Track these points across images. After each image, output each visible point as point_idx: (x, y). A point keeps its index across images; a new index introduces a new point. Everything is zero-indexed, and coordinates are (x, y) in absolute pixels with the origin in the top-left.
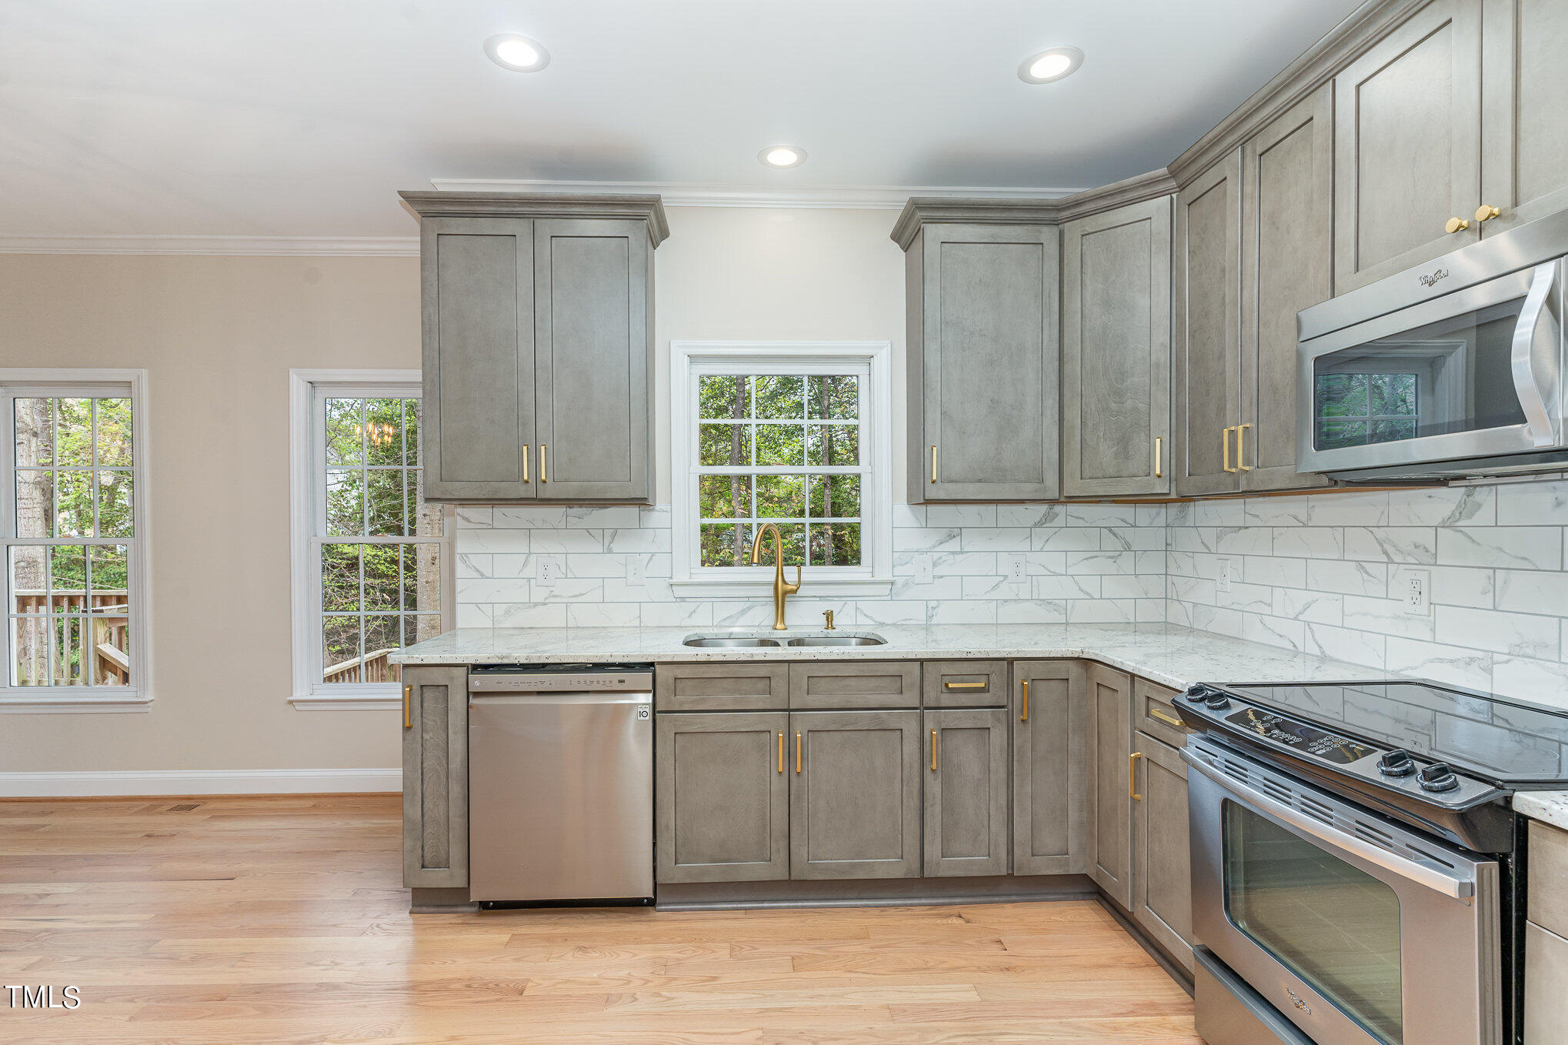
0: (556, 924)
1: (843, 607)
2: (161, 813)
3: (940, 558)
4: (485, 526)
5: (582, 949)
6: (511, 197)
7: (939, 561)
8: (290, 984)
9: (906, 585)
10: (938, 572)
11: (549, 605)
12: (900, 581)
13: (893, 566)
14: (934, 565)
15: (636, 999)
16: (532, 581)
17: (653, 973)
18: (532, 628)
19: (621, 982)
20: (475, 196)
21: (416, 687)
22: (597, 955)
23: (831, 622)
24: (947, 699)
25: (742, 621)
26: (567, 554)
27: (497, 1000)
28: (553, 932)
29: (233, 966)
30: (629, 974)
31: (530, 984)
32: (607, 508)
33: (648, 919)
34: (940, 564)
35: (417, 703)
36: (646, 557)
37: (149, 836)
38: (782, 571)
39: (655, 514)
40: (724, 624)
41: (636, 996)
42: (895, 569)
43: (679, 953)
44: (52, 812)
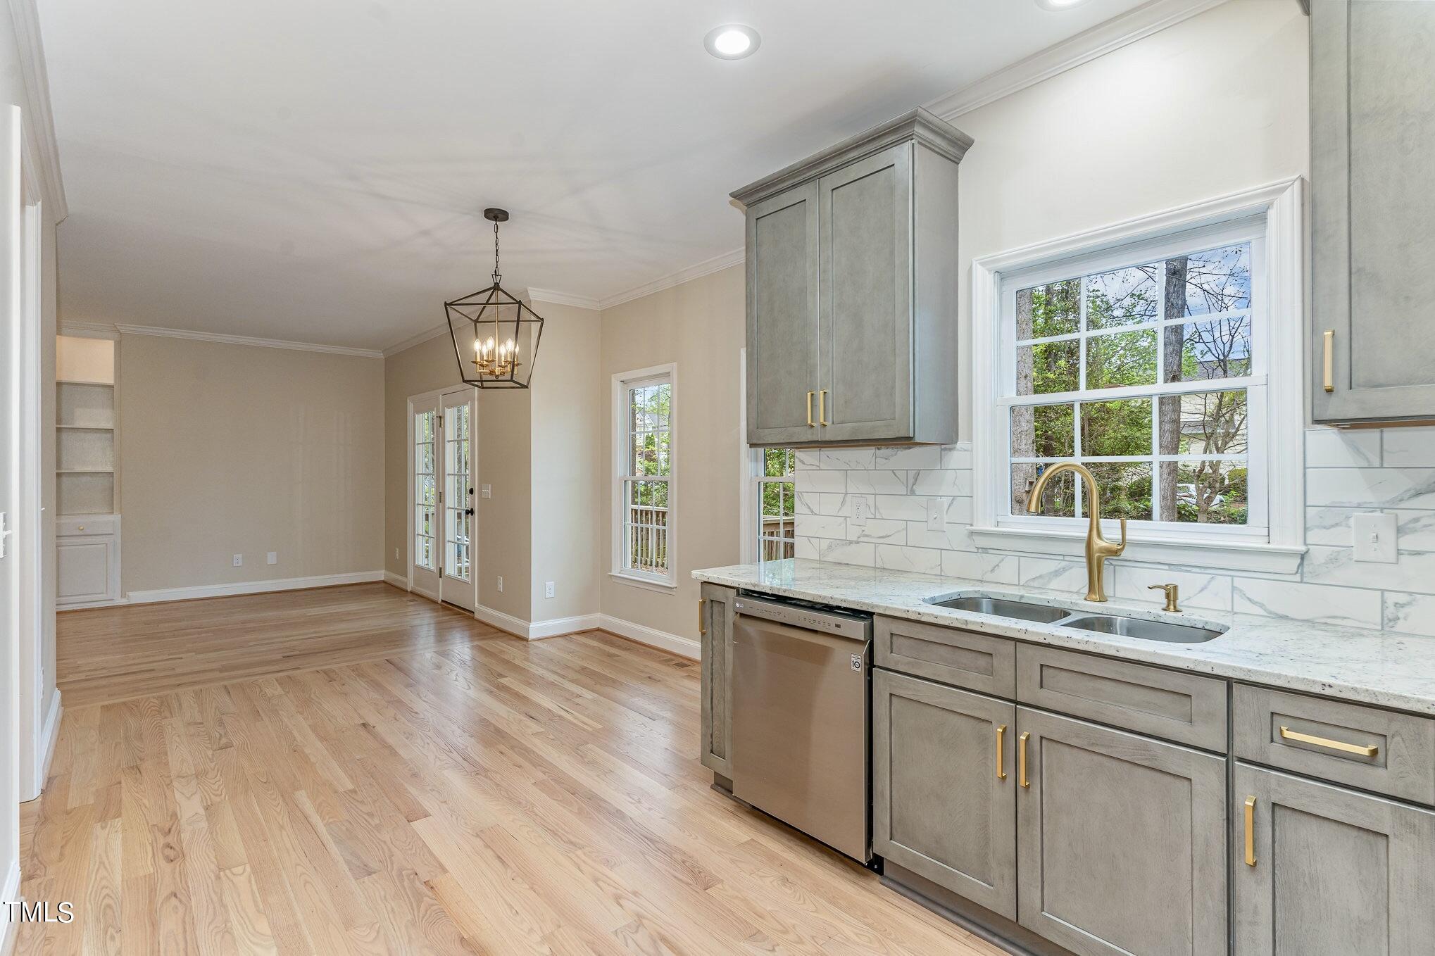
0: (791, 848)
1: (1209, 582)
2: (668, 665)
3: (1416, 520)
4: (814, 468)
5: (785, 881)
6: (798, 166)
7: (1411, 525)
8: (606, 802)
9: (1333, 560)
10: (1407, 543)
11: (861, 544)
12: (1319, 555)
13: (1305, 529)
14: (1400, 531)
15: (773, 950)
16: (848, 519)
17: (813, 937)
18: (848, 564)
19: (779, 927)
20: (775, 177)
21: (708, 601)
22: (789, 892)
23: (1174, 601)
24: (1277, 755)
25: (1054, 584)
26: (876, 494)
27: (687, 884)
28: (781, 853)
29: (598, 776)
30: (794, 926)
31: (720, 886)
32: (910, 448)
33: (867, 887)
34: (1414, 531)
35: (708, 615)
36: (946, 501)
37: (649, 677)
38: (1098, 524)
39: (955, 453)
40: (1032, 584)
41: (776, 948)
42: (1309, 534)
43: (857, 934)
44: (629, 649)
